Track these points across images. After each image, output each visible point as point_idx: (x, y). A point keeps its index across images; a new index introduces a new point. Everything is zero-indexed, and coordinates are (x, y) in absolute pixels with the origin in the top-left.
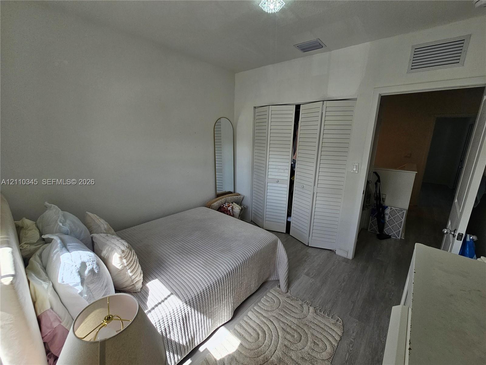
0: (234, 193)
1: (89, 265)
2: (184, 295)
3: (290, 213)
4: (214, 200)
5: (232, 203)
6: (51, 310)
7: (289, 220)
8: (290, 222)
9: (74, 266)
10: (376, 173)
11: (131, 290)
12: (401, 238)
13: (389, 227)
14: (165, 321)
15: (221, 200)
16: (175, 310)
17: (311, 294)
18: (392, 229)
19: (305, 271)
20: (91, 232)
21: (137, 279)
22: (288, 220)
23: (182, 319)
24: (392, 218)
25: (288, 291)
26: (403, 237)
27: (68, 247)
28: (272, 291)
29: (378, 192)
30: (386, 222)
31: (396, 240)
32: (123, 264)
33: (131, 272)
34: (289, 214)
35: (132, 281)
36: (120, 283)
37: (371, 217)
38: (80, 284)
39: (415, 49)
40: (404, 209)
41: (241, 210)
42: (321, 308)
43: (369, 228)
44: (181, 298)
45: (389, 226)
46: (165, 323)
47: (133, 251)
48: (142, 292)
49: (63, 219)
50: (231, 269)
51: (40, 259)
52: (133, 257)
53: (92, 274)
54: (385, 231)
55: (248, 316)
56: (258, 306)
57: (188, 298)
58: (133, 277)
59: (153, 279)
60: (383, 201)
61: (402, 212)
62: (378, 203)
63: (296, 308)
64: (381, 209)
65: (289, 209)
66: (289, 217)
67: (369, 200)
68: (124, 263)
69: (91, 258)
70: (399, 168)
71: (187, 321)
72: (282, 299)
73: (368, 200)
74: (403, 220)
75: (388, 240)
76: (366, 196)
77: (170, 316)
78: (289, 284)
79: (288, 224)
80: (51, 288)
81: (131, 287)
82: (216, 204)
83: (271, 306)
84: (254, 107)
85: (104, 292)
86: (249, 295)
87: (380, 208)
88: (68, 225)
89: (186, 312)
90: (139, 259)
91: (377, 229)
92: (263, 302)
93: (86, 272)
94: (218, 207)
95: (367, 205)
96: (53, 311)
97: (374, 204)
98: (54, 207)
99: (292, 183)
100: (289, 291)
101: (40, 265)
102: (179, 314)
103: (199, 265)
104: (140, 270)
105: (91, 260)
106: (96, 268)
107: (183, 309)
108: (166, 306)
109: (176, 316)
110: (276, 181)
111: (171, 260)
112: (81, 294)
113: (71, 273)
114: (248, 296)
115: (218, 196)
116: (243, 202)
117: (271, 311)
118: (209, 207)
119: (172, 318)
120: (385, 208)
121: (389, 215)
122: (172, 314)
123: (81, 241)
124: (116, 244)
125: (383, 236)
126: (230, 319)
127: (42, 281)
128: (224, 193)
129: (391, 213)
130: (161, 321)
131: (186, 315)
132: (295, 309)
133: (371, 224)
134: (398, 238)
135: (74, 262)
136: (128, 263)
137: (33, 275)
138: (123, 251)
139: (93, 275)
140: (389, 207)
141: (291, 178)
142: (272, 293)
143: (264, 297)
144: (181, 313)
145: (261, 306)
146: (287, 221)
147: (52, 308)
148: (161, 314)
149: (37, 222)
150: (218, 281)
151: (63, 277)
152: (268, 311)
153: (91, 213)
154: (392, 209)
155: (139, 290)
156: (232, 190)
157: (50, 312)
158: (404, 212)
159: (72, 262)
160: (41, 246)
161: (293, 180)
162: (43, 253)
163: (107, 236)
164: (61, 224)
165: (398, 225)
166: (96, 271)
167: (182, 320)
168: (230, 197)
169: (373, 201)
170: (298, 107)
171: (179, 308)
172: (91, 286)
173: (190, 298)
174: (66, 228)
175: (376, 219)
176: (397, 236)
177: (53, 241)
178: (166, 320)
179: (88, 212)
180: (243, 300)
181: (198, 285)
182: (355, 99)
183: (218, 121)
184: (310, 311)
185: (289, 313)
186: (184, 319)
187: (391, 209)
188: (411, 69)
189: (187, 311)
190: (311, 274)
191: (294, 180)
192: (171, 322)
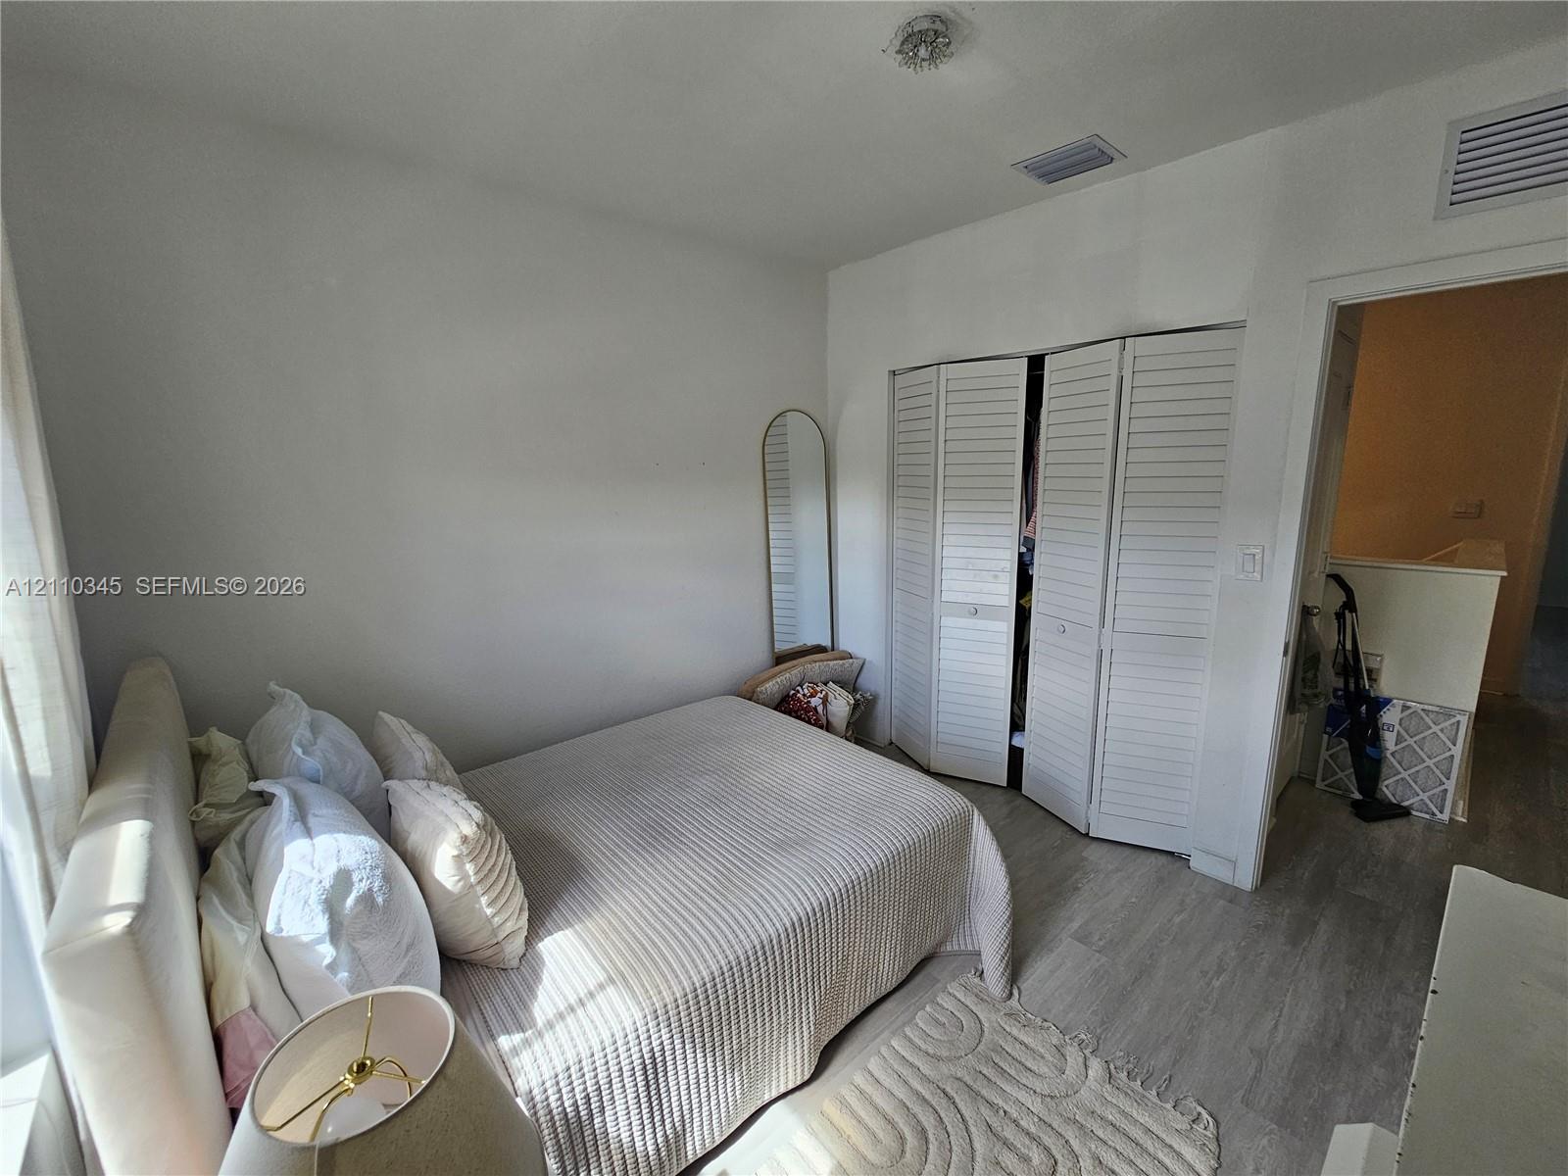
0: (833, 650)
1: (361, 880)
2: (649, 988)
3: (1019, 718)
4: (766, 675)
5: (826, 684)
6: (252, 1012)
7: (1016, 742)
8: (1022, 750)
9: (316, 881)
10: (1337, 579)
11: (490, 959)
12: (1451, 819)
13: (1400, 776)
14: (586, 1070)
15: (788, 675)
16: (619, 1036)
17: (1093, 1011)
18: (1411, 782)
19: (1075, 925)
20: (387, 776)
21: (509, 927)
22: (1013, 743)
23: (641, 1067)
24: (1411, 741)
25: (1011, 994)
26: (1460, 814)
27: (312, 821)
28: (954, 988)
29: (1349, 646)
30: (1388, 755)
31: (1430, 826)
32: (464, 877)
33: (489, 905)
34: (1017, 724)
35: (494, 932)
36: (459, 937)
37: (1326, 737)
38: (328, 938)
39: (1463, 132)
40: (1462, 712)
41: (856, 706)
42: (1131, 1066)
43: (1319, 779)
44: (638, 997)
45: (1400, 773)
46: (587, 1077)
47: (498, 837)
48: (523, 970)
49: (308, 734)
50: (805, 909)
51: (241, 853)
52: (498, 856)
53: (365, 908)
54: (1384, 789)
55: (869, 1072)
56: (906, 1036)
57: (663, 999)
58: (496, 919)
59: (560, 929)
60: (1369, 679)
61: (1453, 720)
62: (1352, 686)
63: (1039, 1058)
64: (1364, 707)
65: (1016, 707)
66: (1017, 734)
67: (1316, 676)
68: (469, 876)
69: (369, 856)
70: (1433, 560)
71: (660, 1075)
72: (989, 1019)
73: (1310, 675)
74: (1458, 750)
75: (1398, 824)
76: (1301, 662)
77: (601, 1054)
78: (1016, 967)
79: (1016, 756)
80: (256, 945)
81: (489, 952)
82: (772, 687)
83: (951, 1042)
84: (889, 371)
85: (403, 965)
86: (873, 999)
87: (1362, 706)
88: (320, 754)
89: (654, 1044)
90: (517, 863)
91: (1351, 782)
92: (921, 1024)
93: (350, 901)
94: (778, 697)
95: (1307, 692)
96: (256, 1014)
97: (1336, 690)
98: (292, 697)
99: (1023, 617)
100: (1016, 992)
101: (238, 869)
102: (632, 1051)
103: (704, 890)
104: (519, 897)
105: (369, 863)
106: (380, 890)
107: (645, 1035)
108: (592, 1022)
109: (622, 1057)
110: (969, 611)
111: (619, 867)
112: (332, 967)
113: (304, 906)
114: (868, 1003)
115: (780, 659)
116: (860, 680)
117: (949, 1059)
118: (748, 696)
119: (610, 1064)
120: (1379, 704)
121: (1398, 732)
122: (608, 1050)
123: (352, 802)
124: (448, 813)
125: (1375, 808)
126: (806, 1078)
127: (234, 923)
128: (797, 649)
129: (1405, 723)
130: (572, 1070)
131: (656, 1055)
132: (1034, 1059)
133: (1326, 761)
134: (1439, 816)
135: (316, 870)
136: (482, 874)
137: (216, 900)
138: (466, 836)
139: (370, 911)
140: (1395, 701)
141: (1021, 602)
142: (954, 996)
143: (928, 1008)
144: (637, 1048)
145: (916, 1040)
146: (1011, 746)
147: (254, 1007)
148: (575, 1046)
149: (248, 741)
150: (763, 947)
151: (279, 916)
152: (939, 1059)
153: (392, 715)
154: (1409, 708)
155: (515, 963)
156: (827, 643)
157: (249, 1017)
158: (1458, 722)
159: (313, 868)
160: (248, 813)
161: (1027, 606)
162: (248, 835)
163: (429, 786)
164: (299, 751)
165: (1435, 769)
166: (380, 900)
167: (641, 1072)
168: (817, 664)
169: (1330, 678)
170: (1036, 364)
171: (633, 1030)
172: (364, 946)
173: (668, 1000)
174: (312, 763)
175: (1346, 744)
176: (1437, 813)
177: (275, 801)
178: (591, 1068)
179: (383, 711)
180: (852, 1016)
181: (695, 956)
182: (1240, 325)
183: (774, 424)
184: (1090, 1072)
185: (1013, 1073)
186: (648, 1067)
187: (1405, 708)
188: (1451, 204)
189: (658, 1042)
190: (1096, 938)
191: (1030, 608)
192: (605, 1074)
